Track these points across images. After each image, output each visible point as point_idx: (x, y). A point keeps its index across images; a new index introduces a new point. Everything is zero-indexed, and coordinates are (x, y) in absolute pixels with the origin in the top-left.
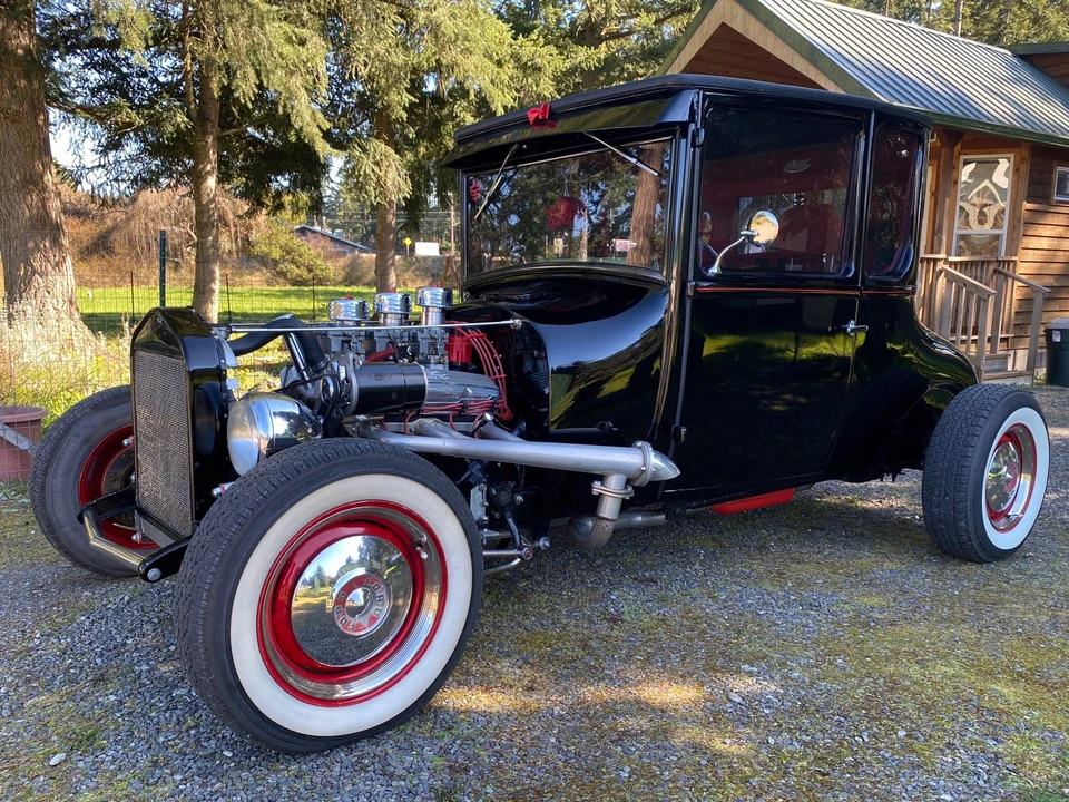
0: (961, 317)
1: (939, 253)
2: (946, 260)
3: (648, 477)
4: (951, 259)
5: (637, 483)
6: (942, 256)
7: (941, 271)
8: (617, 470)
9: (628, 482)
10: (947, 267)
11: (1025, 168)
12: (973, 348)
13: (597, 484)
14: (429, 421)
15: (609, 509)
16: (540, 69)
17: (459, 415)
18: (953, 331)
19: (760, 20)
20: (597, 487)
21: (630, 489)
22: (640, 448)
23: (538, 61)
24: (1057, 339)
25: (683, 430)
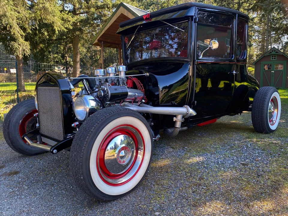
3: (189, 115)
5: (186, 117)
8: (180, 114)
9: (183, 117)
13: (175, 118)
14: (126, 103)
15: (178, 125)
16: (70, 21)
17: (134, 101)
20: (175, 119)
21: (183, 119)
22: (186, 107)
23: (69, 19)
25: (196, 102)
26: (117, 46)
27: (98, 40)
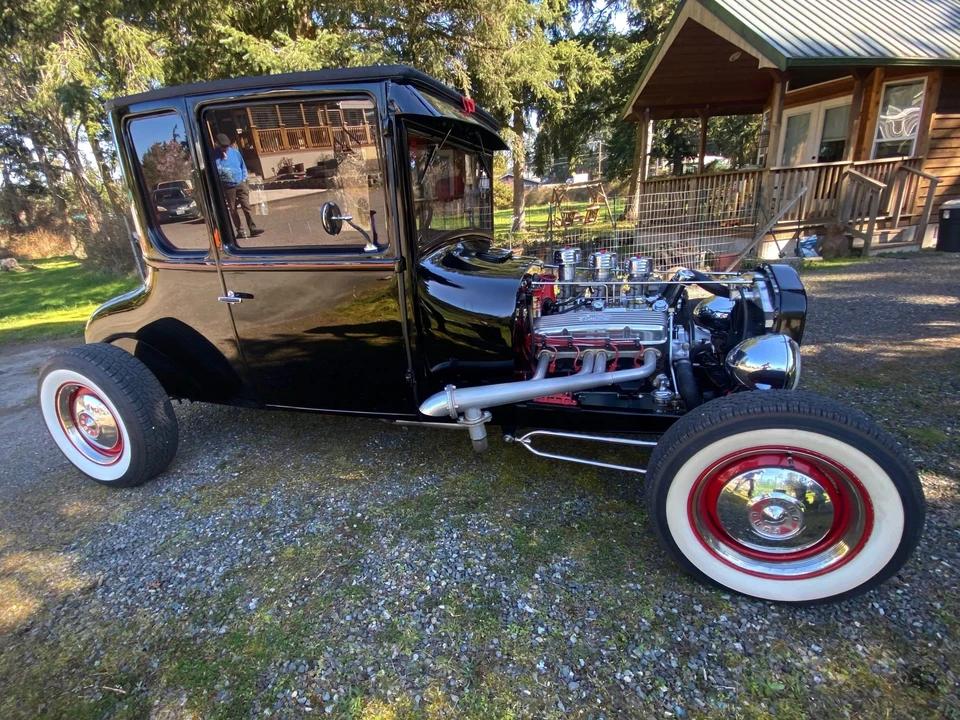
0: (858, 204)
1: (846, 159)
2: (852, 165)
4: (856, 163)
6: (849, 162)
7: (846, 174)
10: (853, 171)
11: (936, 87)
12: (865, 227)
16: (591, 69)
18: (852, 216)
19: (710, 11)
23: (590, 63)
24: (947, 216)
26: (697, 111)
27: (634, 107)
